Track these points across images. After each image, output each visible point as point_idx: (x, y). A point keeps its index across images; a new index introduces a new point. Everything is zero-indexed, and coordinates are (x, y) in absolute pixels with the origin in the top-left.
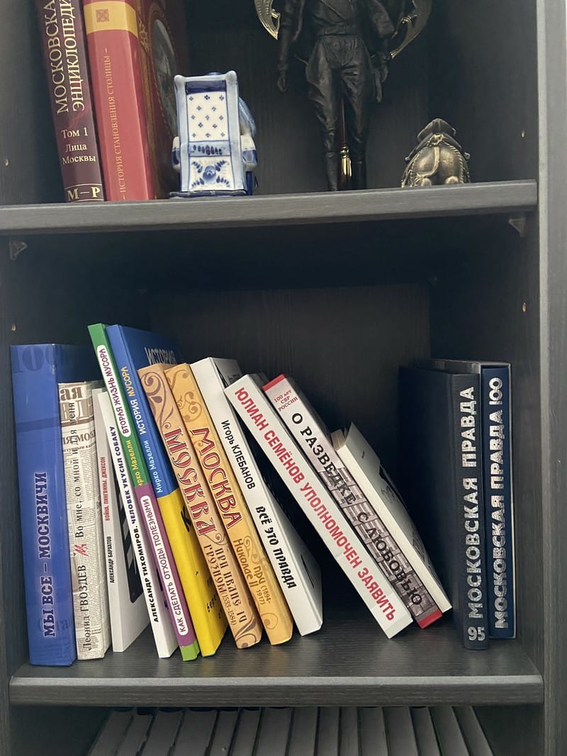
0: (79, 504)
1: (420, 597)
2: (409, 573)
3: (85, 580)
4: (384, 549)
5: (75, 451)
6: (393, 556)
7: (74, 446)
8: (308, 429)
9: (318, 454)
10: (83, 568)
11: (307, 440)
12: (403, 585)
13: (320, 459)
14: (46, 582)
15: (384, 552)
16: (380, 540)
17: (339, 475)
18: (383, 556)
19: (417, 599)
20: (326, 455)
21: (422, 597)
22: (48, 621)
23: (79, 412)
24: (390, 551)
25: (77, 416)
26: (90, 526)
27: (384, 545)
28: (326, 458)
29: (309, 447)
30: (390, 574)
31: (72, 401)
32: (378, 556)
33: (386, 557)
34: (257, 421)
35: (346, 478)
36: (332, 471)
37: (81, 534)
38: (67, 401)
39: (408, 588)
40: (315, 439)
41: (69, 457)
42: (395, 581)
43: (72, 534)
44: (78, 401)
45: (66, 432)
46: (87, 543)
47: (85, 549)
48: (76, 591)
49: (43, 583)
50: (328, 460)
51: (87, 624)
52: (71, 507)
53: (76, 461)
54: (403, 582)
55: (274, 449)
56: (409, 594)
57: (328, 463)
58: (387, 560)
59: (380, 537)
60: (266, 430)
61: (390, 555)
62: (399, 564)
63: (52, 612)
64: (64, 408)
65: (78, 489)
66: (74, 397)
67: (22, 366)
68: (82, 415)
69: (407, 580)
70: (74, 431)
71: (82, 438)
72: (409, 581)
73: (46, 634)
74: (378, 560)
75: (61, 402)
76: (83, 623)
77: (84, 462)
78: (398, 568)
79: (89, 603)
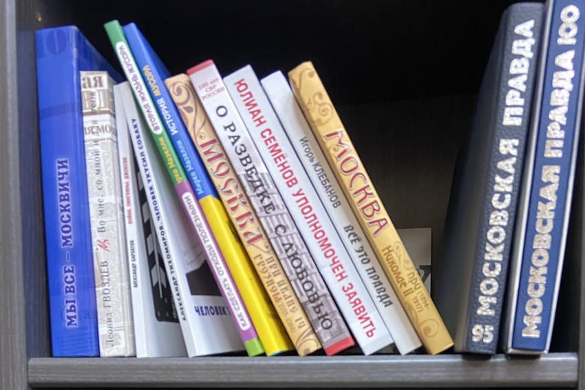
0: (101, 197)
1: (331, 322)
2: (322, 296)
3: (108, 276)
4: (300, 266)
5: (96, 141)
6: (307, 275)
7: (94, 137)
8: (233, 124)
9: (240, 154)
10: (106, 264)
11: (230, 137)
12: (314, 308)
13: (241, 160)
14: (69, 271)
15: (299, 270)
16: (296, 256)
17: (260, 180)
18: (298, 274)
19: (327, 324)
20: (248, 156)
21: (334, 322)
22: (71, 311)
23: (100, 101)
24: (305, 270)
25: (98, 105)
26: (112, 221)
27: (299, 262)
28: (248, 160)
29: (231, 144)
30: (302, 294)
31: (93, 90)
32: (291, 273)
33: (300, 276)
34: (254, 116)
35: (267, 184)
36: (253, 175)
37: (103, 230)
38: (88, 89)
39: (319, 312)
40: (239, 137)
41: (90, 149)
42: (305, 303)
43: (94, 228)
44: (99, 91)
45: (88, 121)
46: (109, 239)
47: (107, 245)
48: (99, 286)
49: (66, 272)
50: (250, 162)
51: (110, 320)
52: (93, 201)
53: (97, 153)
54: (314, 305)
55: (269, 148)
56: (319, 318)
57: (250, 166)
58: (301, 279)
59: (296, 253)
60: (263, 127)
61: (305, 274)
62: (312, 284)
63: (74, 301)
64: (85, 96)
65: (99, 182)
66: (96, 86)
67: (46, 50)
68: (103, 105)
69: (319, 302)
70: (95, 122)
71: (103, 129)
72: (322, 304)
73: (69, 324)
74: (291, 278)
75: (83, 90)
76: (105, 319)
77: (106, 154)
78: (311, 289)
79: (112, 299)
